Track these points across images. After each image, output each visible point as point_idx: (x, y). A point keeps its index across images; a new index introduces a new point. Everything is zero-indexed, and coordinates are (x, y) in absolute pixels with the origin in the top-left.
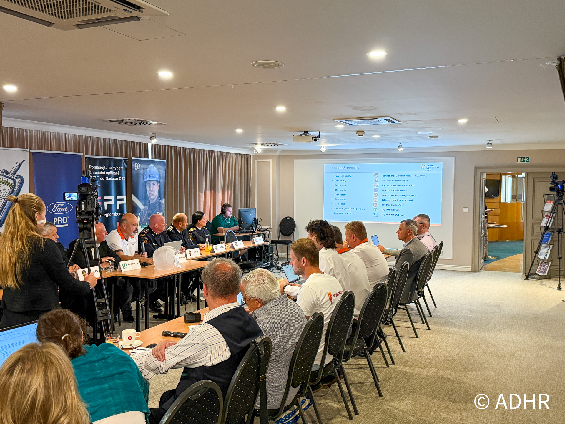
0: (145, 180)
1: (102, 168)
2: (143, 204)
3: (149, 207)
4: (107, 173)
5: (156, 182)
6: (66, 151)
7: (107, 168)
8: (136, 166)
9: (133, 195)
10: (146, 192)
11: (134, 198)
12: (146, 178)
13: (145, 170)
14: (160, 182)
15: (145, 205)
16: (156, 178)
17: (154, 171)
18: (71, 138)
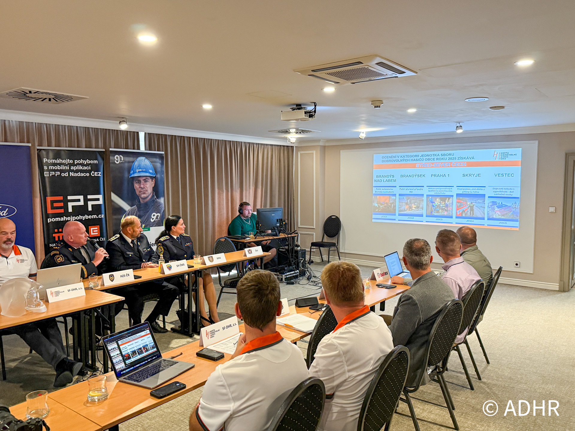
0: (132, 176)
1: (64, 161)
2: (129, 204)
3: (139, 208)
4: (72, 168)
5: (149, 178)
6: (6, 141)
7: (71, 161)
8: (118, 159)
9: (113, 194)
10: (134, 190)
11: (115, 198)
12: (134, 173)
13: (131, 164)
14: (155, 177)
15: (131, 207)
16: (150, 173)
17: (146, 165)
18: (13, 127)
